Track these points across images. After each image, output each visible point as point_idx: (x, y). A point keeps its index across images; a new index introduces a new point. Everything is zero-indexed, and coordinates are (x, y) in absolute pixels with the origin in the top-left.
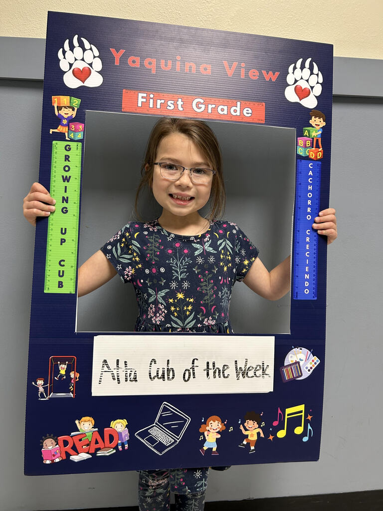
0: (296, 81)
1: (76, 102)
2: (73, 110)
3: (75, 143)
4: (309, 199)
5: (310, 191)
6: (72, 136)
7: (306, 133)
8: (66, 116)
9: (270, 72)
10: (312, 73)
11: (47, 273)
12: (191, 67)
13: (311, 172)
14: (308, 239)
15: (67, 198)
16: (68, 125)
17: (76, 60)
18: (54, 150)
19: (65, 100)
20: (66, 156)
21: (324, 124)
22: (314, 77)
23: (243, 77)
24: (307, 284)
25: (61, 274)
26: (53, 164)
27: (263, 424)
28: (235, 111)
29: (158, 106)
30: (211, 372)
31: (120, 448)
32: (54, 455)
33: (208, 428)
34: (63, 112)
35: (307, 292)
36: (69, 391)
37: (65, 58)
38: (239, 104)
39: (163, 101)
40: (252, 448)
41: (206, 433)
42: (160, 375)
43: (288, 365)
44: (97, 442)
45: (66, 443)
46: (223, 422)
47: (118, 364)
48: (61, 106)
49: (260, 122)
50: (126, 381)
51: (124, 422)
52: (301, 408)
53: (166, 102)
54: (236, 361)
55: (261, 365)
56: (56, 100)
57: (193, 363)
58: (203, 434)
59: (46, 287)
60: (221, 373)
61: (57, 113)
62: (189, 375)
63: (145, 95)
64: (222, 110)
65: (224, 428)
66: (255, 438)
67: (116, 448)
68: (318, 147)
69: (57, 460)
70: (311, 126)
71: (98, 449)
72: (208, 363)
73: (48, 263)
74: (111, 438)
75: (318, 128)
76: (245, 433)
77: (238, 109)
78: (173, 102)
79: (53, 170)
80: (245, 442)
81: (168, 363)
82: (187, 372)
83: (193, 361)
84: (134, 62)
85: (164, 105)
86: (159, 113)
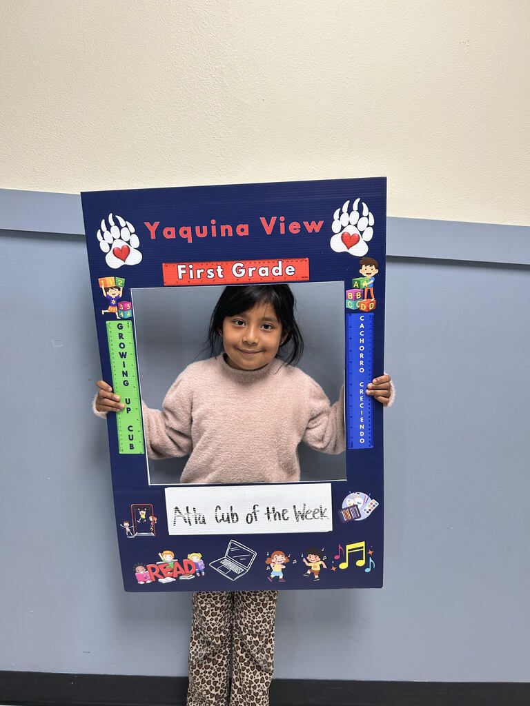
0: (343, 228)
1: (121, 281)
2: (119, 289)
3: (126, 322)
4: (361, 352)
5: (362, 344)
6: (122, 314)
7: (356, 284)
8: (113, 297)
9: (313, 223)
10: (361, 216)
11: (120, 437)
12: (226, 230)
13: (362, 324)
14: (362, 392)
15: (127, 372)
16: (117, 305)
17: (114, 239)
18: (109, 330)
19: (111, 281)
20: (119, 334)
21: (377, 271)
22: (364, 220)
23: (283, 232)
24: (362, 434)
25: (131, 438)
26: (110, 343)
27: (325, 558)
28: (277, 271)
29: (199, 277)
30: (272, 516)
31: (198, 574)
32: (146, 578)
33: (273, 561)
34: (110, 293)
35: (363, 441)
36: (150, 531)
37: (104, 239)
38: (280, 262)
39: (202, 271)
40: (317, 577)
41: (272, 565)
42: (225, 519)
43: (346, 508)
44: (178, 570)
45: (153, 570)
46: (286, 556)
47: (187, 510)
48: (108, 286)
49: (304, 279)
50: (196, 523)
51: (199, 555)
52: (362, 544)
53: (206, 271)
54: (295, 506)
55: (319, 508)
56: (103, 283)
57: (254, 509)
58: (269, 565)
59: (120, 449)
60: (281, 517)
61: (105, 295)
62: (251, 518)
63: (184, 266)
64: (264, 272)
65: (288, 561)
66: (318, 569)
67: (195, 574)
69: (149, 582)
70: (362, 276)
71: (181, 575)
72: (268, 508)
73: (119, 429)
74: (190, 567)
75: (369, 276)
76: (309, 565)
77: (280, 268)
78: (212, 270)
79: (111, 347)
80: (309, 572)
81: (231, 509)
82: (249, 516)
83: (254, 507)
84: (169, 233)
85: (204, 274)
86: (199, 283)
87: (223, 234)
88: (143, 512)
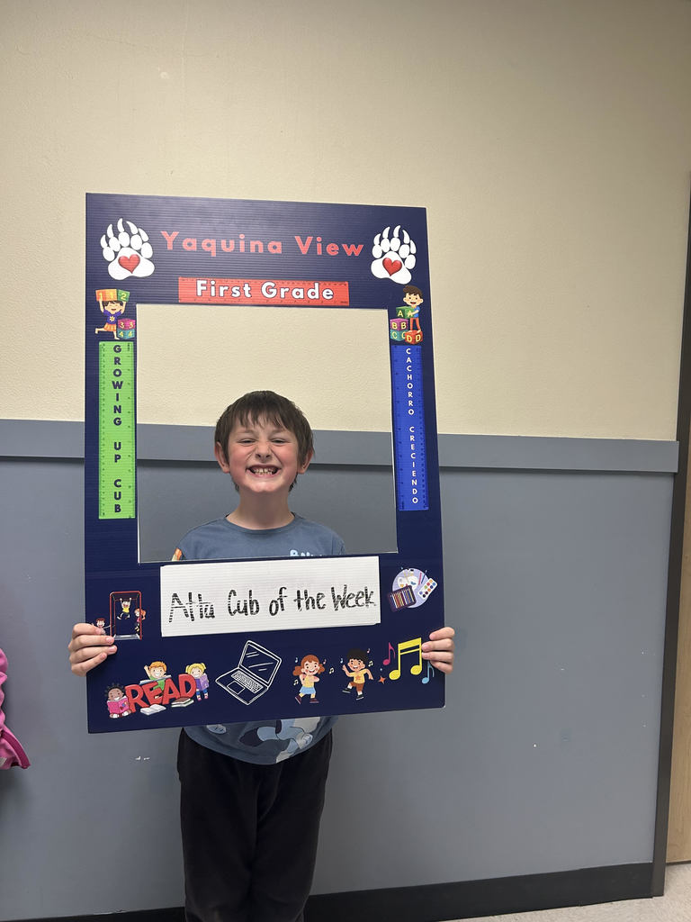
0: (384, 254)
1: (125, 295)
2: (122, 304)
3: (126, 344)
4: (410, 390)
5: (410, 381)
6: (121, 334)
7: (400, 314)
8: (113, 313)
9: (353, 246)
10: (402, 243)
11: (101, 496)
12: (257, 246)
13: (409, 358)
14: (412, 438)
15: (120, 407)
16: (116, 322)
17: (122, 247)
18: (102, 353)
19: (111, 294)
20: (116, 358)
21: (421, 301)
22: (405, 247)
23: (319, 252)
24: (415, 491)
25: (118, 497)
26: (101, 369)
28: (313, 294)
29: (222, 294)
30: (303, 603)
31: (199, 697)
32: (122, 708)
33: (303, 671)
34: (109, 308)
35: (416, 501)
36: (135, 632)
37: (108, 246)
38: (317, 285)
39: (226, 288)
40: (360, 693)
41: (301, 677)
42: (241, 609)
43: (397, 591)
44: (171, 692)
45: (134, 693)
46: (321, 662)
47: (190, 598)
48: (108, 300)
49: (343, 305)
50: (201, 617)
51: (202, 667)
52: (418, 642)
53: (230, 289)
54: (333, 588)
55: (364, 591)
56: (101, 295)
57: (281, 593)
58: (298, 677)
59: (101, 512)
60: (316, 604)
61: (102, 310)
62: (277, 606)
63: (205, 282)
64: (298, 293)
65: (323, 670)
66: (362, 681)
67: (194, 697)
68: (415, 328)
69: (126, 714)
70: (406, 305)
71: (174, 700)
72: (298, 592)
73: (102, 484)
74: (188, 686)
75: (414, 306)
76: (351, 675)
77: (316, 291)
78: (238, 288)
79: (101, 375)
80: (350, 687)
81: (250, 595)
82: (274, 604)
83: (281, 590)
84: (190, 244)
85: (229, 292)
86: (222, 301)
87: (253, 250)
88: (126, 603)
